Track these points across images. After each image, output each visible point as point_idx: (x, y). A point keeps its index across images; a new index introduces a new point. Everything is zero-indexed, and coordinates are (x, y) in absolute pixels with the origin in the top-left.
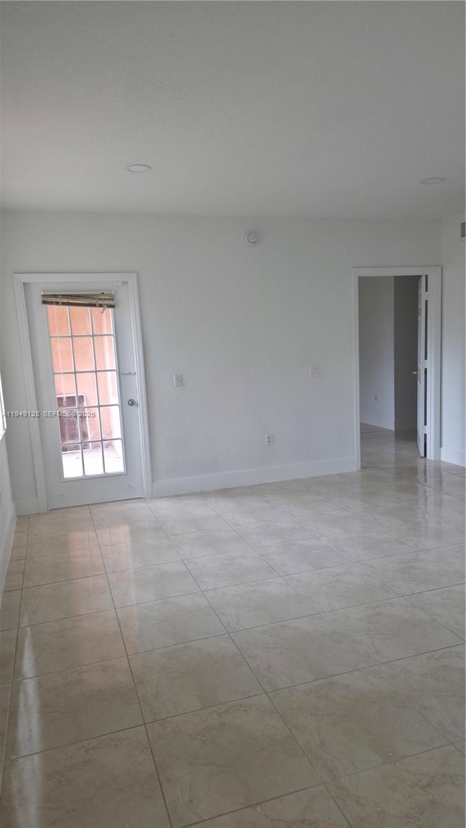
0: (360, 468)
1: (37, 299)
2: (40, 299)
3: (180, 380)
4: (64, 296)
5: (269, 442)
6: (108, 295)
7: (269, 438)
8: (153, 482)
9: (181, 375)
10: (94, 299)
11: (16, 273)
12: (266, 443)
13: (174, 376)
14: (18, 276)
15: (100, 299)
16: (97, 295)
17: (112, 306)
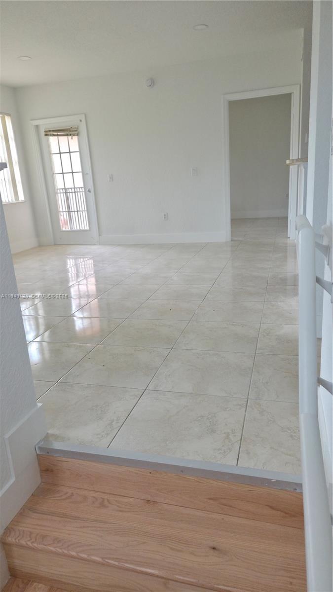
0: (230, 240)
1: (43, 134)
2: (44, 133)
3: (112, 178)
4: (54, 131)
5: (165, 218)
6: (74, 128)
7: (165, 215)
8: (100, 235)
9: (112, 174)
10: (67, 131)
11: (32, 120)
12: (163, 219)
13: (108, 175)
14: (31, 122)
15: (70, 131)
16: (69, 129)
17: (77, 135)
